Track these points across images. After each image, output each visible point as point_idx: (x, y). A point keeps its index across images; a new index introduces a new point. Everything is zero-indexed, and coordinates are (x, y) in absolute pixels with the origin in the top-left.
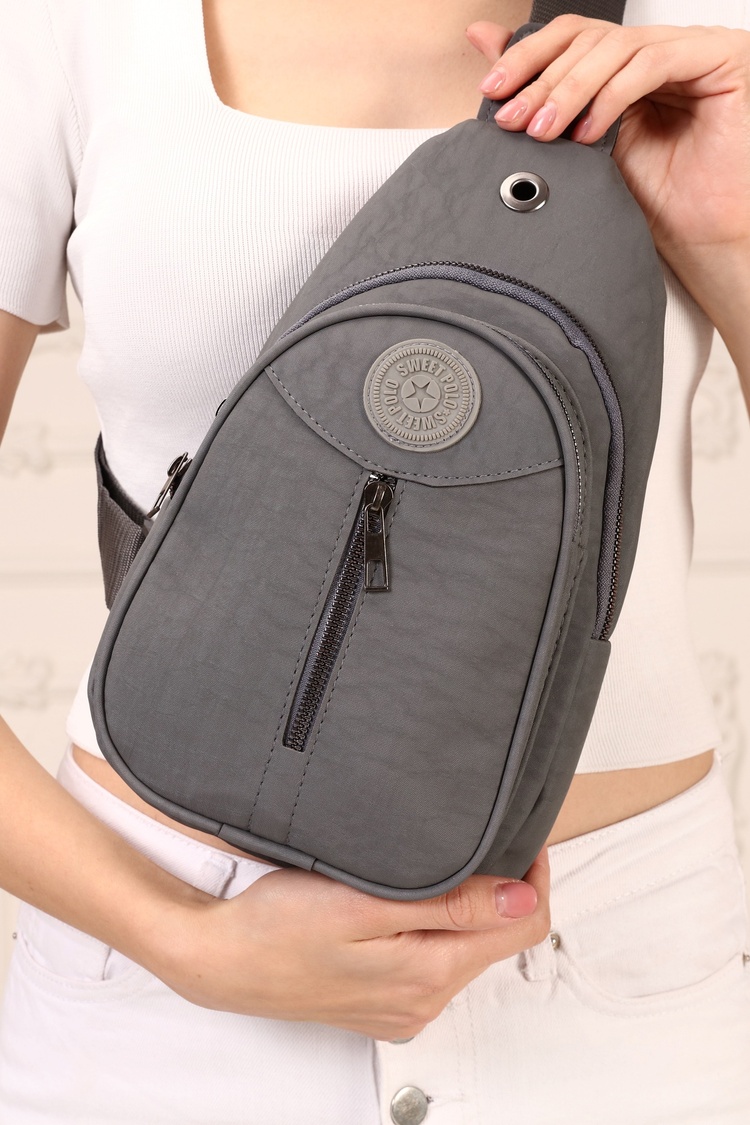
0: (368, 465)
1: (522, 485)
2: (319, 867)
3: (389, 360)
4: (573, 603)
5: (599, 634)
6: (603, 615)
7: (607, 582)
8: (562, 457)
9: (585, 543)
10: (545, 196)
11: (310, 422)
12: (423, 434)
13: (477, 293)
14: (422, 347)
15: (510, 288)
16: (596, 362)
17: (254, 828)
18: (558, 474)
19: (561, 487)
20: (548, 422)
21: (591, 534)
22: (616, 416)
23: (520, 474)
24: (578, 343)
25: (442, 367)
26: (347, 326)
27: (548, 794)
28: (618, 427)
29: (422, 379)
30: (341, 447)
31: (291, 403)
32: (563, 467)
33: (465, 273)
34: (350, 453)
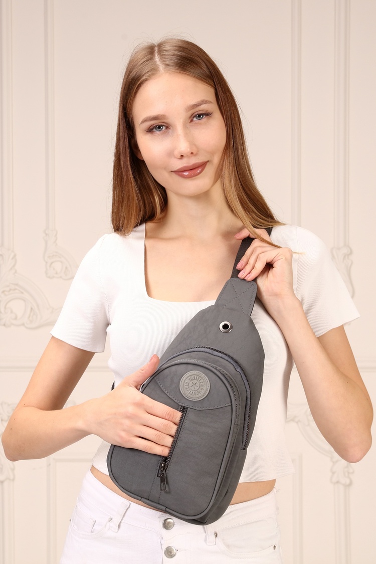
0: (181, 404)
1: (221, 410)
2: (167, 509)
3: (186, 376)
4: (236, 440)
5: (243, 448)
6: (244, 443)
7: (245, 434)
8: (231, 402)
9: (239, 424)
10: (232, 328)
11: (166, 392)
12: (195, 396)
13: (212, 356)
14: (195, 373)
15: (220, 355)
16: (243, 375)
17: (150, 499)
18: (230, 407)
19: (231, 410)
20: (228, 394)
21: (240, 422)
22: (248, 390)
23: (220, 407)
24: (238, 370)
25: (200, 378)
26: (176, 366)
27: (229, 491)
28: (249, 393)
29: (195, 381)
30: (174, 399)
31: (161, 387)
32: (232, 405)
33: (209, 350)
34: (176, 401)
